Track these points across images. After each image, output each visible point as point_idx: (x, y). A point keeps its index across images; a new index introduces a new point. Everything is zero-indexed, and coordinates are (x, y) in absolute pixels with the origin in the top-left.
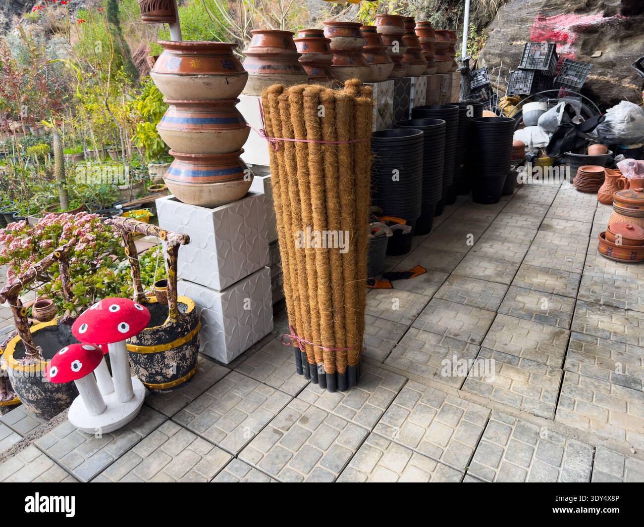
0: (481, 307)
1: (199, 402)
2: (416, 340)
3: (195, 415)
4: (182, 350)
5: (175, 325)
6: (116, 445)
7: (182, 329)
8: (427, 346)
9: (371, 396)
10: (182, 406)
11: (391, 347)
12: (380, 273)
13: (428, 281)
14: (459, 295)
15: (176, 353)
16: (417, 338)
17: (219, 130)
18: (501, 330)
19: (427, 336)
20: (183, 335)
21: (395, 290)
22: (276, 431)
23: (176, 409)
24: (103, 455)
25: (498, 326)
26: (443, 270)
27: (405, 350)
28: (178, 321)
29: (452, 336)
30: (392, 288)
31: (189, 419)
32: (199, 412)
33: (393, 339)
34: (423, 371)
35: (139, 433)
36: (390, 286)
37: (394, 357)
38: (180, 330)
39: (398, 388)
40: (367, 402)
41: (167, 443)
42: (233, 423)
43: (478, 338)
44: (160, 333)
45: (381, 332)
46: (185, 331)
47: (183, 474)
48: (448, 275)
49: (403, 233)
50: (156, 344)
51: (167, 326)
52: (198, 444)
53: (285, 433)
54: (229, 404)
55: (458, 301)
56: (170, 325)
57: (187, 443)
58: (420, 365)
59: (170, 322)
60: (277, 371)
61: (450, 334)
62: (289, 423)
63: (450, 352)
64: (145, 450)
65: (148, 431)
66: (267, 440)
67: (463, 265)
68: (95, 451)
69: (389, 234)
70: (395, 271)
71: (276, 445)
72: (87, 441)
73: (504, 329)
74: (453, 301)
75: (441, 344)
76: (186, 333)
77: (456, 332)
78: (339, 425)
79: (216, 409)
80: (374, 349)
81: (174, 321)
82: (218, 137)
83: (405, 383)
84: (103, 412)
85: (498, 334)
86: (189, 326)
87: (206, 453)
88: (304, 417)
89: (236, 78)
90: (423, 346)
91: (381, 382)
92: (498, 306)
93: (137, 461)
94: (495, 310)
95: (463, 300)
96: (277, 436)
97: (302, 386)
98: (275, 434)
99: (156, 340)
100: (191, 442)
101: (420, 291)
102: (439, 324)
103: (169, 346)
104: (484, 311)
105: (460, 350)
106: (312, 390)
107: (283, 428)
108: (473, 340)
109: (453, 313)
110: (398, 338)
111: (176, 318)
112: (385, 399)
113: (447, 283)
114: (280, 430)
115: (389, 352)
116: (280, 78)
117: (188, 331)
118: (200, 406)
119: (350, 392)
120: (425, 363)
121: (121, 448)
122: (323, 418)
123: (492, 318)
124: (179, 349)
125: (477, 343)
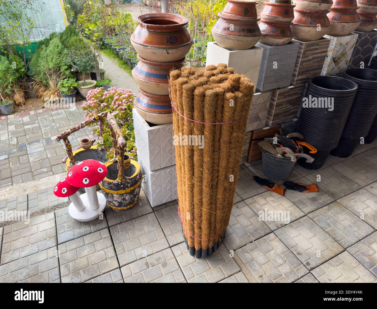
0: (337, 239)
1: (126, 225)
2: (269, 244)
3: (120, 232)
4: (123, 196)
5: (120, 183)
6: (80, 230)
7: (124, 186)
8: (272, 252)
9: (211, 270)
10: (118, 223)
11: (248, 241)
12: (283, 180)
13: (314, 199)
14: (328, 221)
15: (120, 197)
16: (270, 243)
17: (159, 83)
18: (337, 266)
19: (278, 244)
20: (124, 189)
21: (284, 198)
22: (147, 264)
23: (114, 223)
24: (72, 233)
25: (337, 261)
26: (332, 195)
27: (256, 247)
28: (122, 181)
29: (295, 253)
30: (284, 195)
31: (116, 232)
32: (122, 230)
33: (253, 236)
34: (255, 270)
35: (93, 228)
36: (283, 194)
37: (244, 250)
38: (122, 186)
39: (230, 274)
40: (205, 273)
41: (98, 241)
42: (132, 247)
43: (313, 264)
44: (112, 185)
45: (250, 227)
46: (126, 187)
47: (93, 263)
48: (334, 200)
49: (306, 162)
50: (109, 189)
51: (116, 182)
52: (110, 250)
53: (151, 268)
54: (137, 233)
55: (323, 226)
56: (117, 182)
57: (106, 247)
58: (256, 264)
59: (117, 181)
60: (173, 224)
61: (296, 250)
62: (156, 263)
63: (284, 265)
64: (88, 240)
65: (96, 230)
66: (139, 266)
67: (352, 196)
68: (71, 229)
69: (293, 159)
70: (296, 182)
71: (141, 272)
72: (72, 222)
73: (340, 266)
74: (320, 225)
75: (282, 256)
76: (126, 188)
77: (301, 251)
78: (179, 279)
79: (130, 233)
80: (237, 237)
81: (120, 181)
82: (157, 87)
83: (237, 273)
84: (82, 211)
85: (331, 268)
86: (129, 185)
87: (110, 257)
88: (166, 263)
89: (175, 50)
90: (270, 251)
91: (223, 264)
92: (350, 244)
93: (82, 244)
94: (345, 247)
95: (327, 227)
96: (145, 267)
97: (179, 242)
98: (145, 265)
99: (109, 187)
100: (107, 247)
101: (301, 207)
102: (294, 239)
103: (116, 192)
104: (336, 243)
105: (292, 267)
106: (182, 247)
107: (151, 264)
108: (308, 264)
109: (311, 235)
110: (257, 237)
111: (121, 180)
112: (216, 277)
113: (326, 207)
114: (149, 264)
115: (244, 244)
116: (234, 38)
117: (128, 187)
118: (125, 227)
119: (200, 261)
120: (260, 265)
121: (80, 233)
122: (174, 270)
123: (338, 252)
124: (122, 195)
125: (309, 267)
